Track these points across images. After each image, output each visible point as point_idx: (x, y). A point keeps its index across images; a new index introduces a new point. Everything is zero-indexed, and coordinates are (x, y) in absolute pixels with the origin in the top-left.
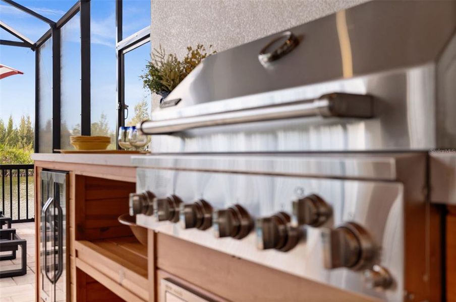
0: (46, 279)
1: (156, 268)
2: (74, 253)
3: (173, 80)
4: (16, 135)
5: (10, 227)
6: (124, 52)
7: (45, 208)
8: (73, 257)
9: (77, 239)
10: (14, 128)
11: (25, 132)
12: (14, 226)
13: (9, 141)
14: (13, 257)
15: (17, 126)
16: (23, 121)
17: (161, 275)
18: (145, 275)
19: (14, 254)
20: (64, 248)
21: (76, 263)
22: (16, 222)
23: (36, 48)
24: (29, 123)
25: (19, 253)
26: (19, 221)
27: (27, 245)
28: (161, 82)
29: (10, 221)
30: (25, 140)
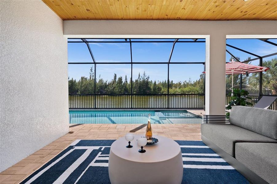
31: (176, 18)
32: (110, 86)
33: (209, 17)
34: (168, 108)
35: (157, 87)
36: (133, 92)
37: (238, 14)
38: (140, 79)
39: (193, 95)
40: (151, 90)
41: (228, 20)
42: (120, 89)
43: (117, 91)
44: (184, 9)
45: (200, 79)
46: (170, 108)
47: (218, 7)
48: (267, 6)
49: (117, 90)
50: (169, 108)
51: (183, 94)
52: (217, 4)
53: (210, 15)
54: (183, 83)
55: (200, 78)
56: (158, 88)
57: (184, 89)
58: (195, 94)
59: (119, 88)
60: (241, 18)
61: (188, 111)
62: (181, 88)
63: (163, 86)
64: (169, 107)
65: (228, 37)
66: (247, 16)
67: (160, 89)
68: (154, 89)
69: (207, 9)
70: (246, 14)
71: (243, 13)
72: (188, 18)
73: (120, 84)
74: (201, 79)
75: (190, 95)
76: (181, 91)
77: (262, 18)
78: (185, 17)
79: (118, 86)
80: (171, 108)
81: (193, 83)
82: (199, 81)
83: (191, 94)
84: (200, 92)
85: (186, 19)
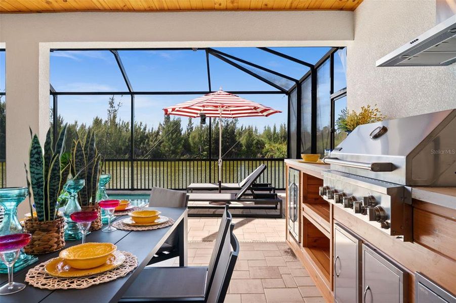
0: (290, 220)
1: (333, 219)
2: (302, 209)
3: (353, 125)
4: (278, 135)
5: (274, 192)
6: (335, 99)
7: (290, 185)
8: (302, 211)
9: (303, 202)
10: (277, 132)
11: (283, 134)
12: (276, 192)
13: (274, 139)
14: (276, 208)
15: (278, 130)
16: (281, 127)
17: (335, 222)
18: (329, 222)
19: (276, 206)
20: (298, 206)
21: (303, 213)
22: (277, 189)
23: (288, 94)
24: (285, 128)
25: (279, 206)
26: (279, 189)
27: (283, 203)
28: (347, 126)
29: (275, 189)
30: (283, 139)
32: (151, 138)
35: (255, 142)
36: (202, 152)
38: (218, 123)
40: (242, 146)
42: (173, 145)
43: (167, 149)
49: (166, 147)
56: (257, 143)
59: (171, 143)
63: (270, 139)
67: (260, 145)
68: (249, 145)
73: (172, 135)
79: (169, 140)
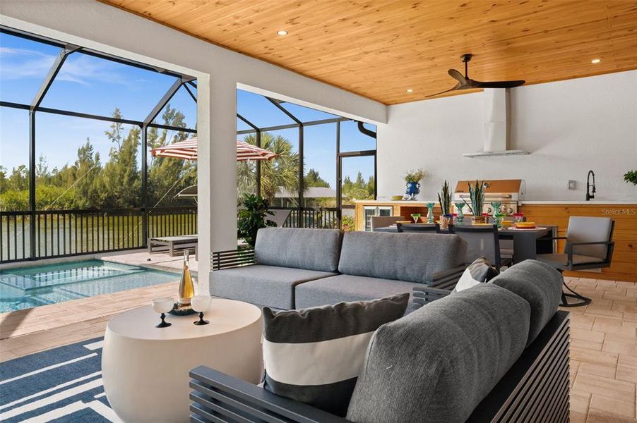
31: (142, 12)
33: (211, 35)
34: (33, 258)
37: (259, 48)
39: (58, 212)
41: (240, 52)
44: (174, 3)
45: (76, 164)
46: (40, 258)
47: (235, 26)
48: (300, 53)
50: (37, 259)
51: (20, 213)
52: (237, 21)
53: (214, 33)
54: (14, 172)
55: (77, 159)
57: (20, 193)
58: (63, 213)
60: (260, 56)
61: (103, 258)
62: (10, 192)
64: (37, 256)
65: (240, 86)
66: (268, 56)
69: (218, 21)
70: (269, 53)
71: (267, 50)
72: (167, 22)
74: (80, 161)
75: (49, 216)
76: (10, 202)
77: (287, 65)
78: (163, 19)
80: (43, 258)
81: (52, 175)
82: (75, 168)
83: (52, 212)
84: (80, 203)
85: (163, 23)
